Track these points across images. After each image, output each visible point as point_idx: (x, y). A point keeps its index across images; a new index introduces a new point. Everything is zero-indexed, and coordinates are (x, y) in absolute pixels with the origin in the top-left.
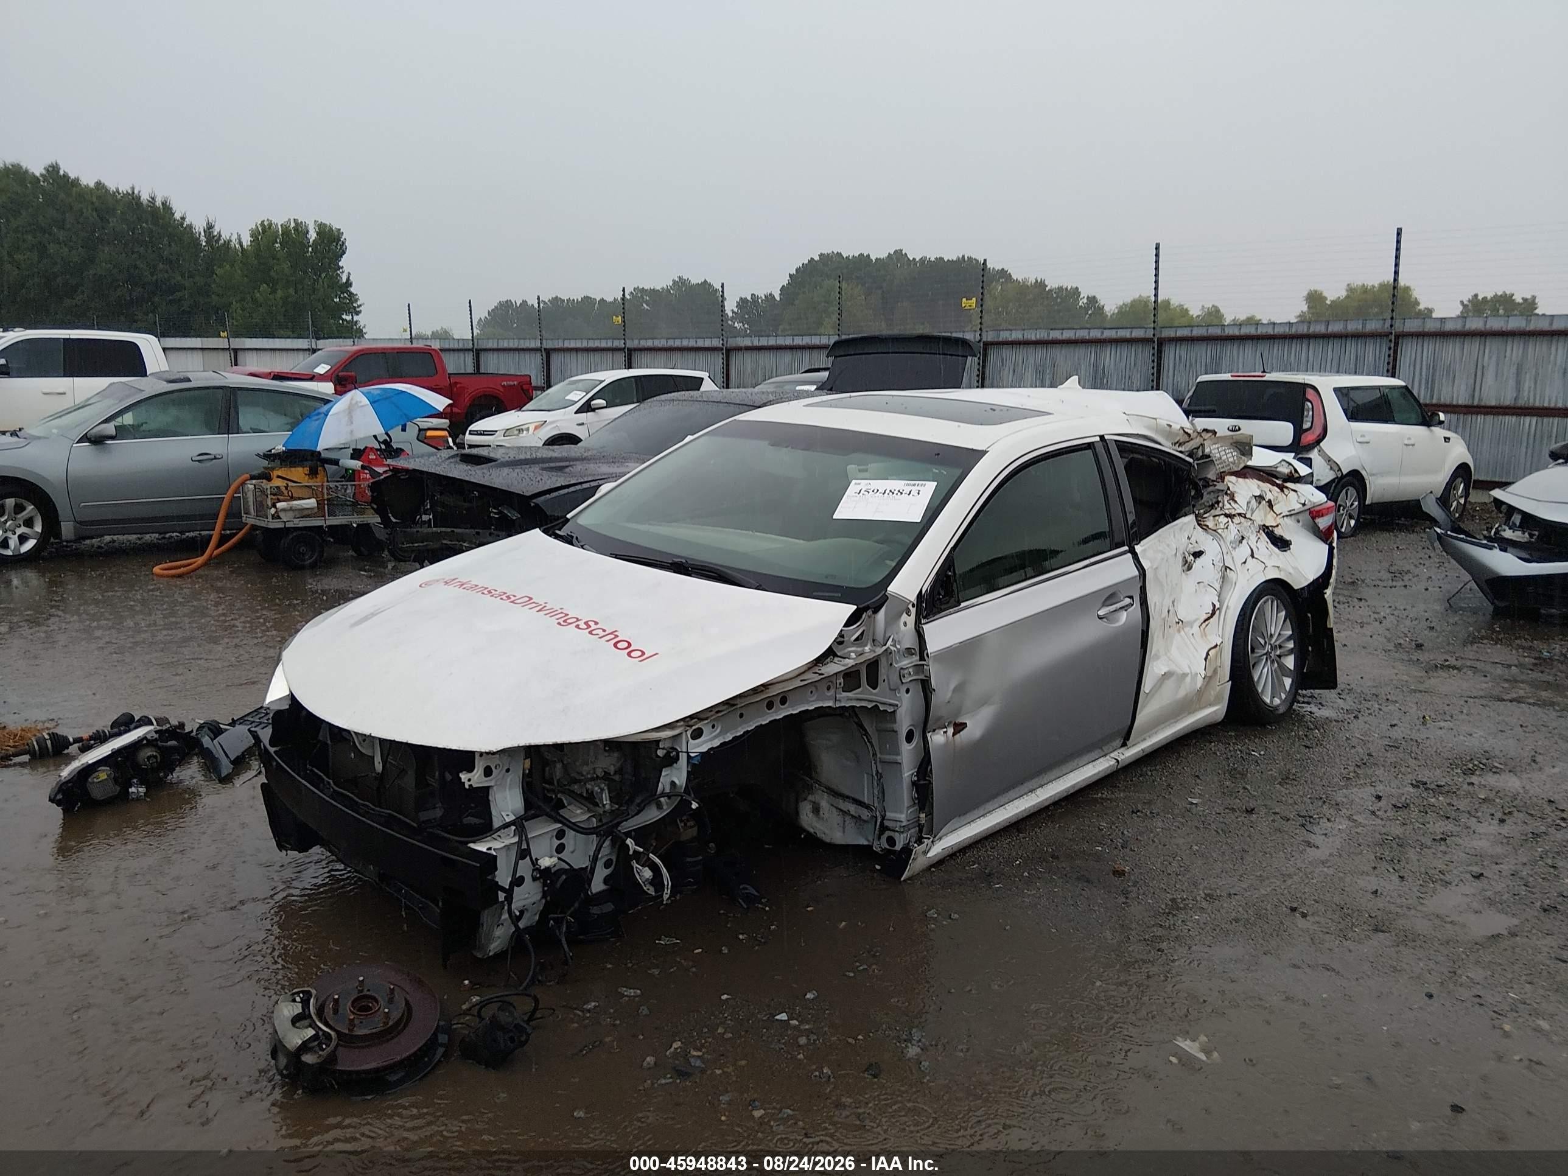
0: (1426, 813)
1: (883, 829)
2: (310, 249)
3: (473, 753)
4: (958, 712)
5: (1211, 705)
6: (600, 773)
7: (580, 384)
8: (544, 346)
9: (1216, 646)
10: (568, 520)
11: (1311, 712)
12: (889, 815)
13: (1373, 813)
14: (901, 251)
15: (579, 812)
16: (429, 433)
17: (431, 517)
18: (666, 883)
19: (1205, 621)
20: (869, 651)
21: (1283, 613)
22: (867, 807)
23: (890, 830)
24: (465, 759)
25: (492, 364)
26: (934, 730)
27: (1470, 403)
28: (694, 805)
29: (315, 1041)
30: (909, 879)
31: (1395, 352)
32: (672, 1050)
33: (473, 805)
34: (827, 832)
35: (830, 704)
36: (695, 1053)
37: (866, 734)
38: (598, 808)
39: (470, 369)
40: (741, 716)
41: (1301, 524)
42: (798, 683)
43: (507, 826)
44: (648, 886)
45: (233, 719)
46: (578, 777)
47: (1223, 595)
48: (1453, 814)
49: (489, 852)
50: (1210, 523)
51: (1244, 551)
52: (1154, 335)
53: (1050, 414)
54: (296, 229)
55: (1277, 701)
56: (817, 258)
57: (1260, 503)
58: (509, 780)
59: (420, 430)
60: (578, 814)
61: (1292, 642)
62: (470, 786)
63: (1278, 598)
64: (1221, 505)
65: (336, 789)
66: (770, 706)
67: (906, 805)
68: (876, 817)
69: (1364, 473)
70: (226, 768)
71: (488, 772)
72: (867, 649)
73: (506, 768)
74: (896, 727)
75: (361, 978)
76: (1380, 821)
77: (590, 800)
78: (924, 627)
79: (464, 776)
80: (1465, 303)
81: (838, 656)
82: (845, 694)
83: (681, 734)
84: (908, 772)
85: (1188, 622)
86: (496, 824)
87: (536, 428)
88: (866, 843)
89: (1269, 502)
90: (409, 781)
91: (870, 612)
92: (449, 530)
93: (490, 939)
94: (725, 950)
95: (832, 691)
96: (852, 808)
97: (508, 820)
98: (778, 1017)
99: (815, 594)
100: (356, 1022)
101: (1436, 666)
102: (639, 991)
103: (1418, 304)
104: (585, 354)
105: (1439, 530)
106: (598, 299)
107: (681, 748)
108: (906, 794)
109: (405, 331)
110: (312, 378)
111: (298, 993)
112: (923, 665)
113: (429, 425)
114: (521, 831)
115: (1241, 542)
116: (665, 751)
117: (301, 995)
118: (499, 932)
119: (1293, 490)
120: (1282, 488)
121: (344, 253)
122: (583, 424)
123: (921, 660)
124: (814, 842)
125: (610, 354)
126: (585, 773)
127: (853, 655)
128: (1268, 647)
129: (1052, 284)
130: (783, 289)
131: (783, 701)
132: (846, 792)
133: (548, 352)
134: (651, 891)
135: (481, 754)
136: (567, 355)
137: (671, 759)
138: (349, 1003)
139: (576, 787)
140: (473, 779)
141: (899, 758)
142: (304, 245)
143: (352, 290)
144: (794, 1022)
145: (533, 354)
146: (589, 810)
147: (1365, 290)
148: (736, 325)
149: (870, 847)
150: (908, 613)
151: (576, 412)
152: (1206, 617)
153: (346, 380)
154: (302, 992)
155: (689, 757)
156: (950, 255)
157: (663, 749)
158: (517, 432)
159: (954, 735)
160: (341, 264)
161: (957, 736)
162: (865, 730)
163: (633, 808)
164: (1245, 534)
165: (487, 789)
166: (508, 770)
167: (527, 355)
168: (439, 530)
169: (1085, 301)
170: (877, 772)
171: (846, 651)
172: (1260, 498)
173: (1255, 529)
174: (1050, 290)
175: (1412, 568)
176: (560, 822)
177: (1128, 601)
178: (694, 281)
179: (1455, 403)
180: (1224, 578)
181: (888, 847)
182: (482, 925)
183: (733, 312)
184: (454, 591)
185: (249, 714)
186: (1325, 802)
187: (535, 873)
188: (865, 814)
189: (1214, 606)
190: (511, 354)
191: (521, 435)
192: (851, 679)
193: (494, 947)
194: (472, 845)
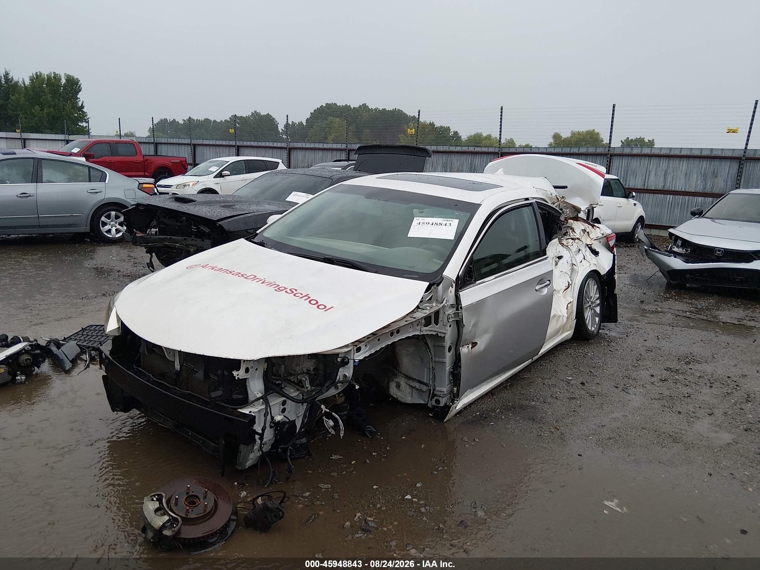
0: (676, 383)
1: (434, 395)
2: (62, 88)
3: (240, 360)
4: (474, 337)
5: (568, 331)
6: (305, 371)
7: (216, 163)
8: (193, 143)
9: (571, 302)
10: (257, 234)
11: (606, 334)
12: (437, 388)
13: (653, 383)
14: (366, 104)
15: (292, 391)
16: (144, 186)
17: (157, 230)
18: (341, 428)
19: (565, 290)
20: (435, 306)
21: (596, 286)
22: (426, 384)
23: (437, 396)
24: (236, 364)
25: (163, 151)
26: (463, 346)
27: (643, 188)
28: (357, 387)
29: (169, 522)
30: (448, 421)
31: (610, 163)
32: (357, 517)
33: (238, 388)
34: (403, 397)
35: (418, 333)
36: (370, 519)
37: (429, 348)
38: (303, 389)
39: (152, 153)
40: (379, 340)
41: (601, 244)
42: (403, 323)
43: (258, 399)
44: (331, 429)
45: (64, 338)
46: (293, 373)
47: (572, 277)
48: (688, 384)
49: (250, 414)
50: (564, 242)
51: (580, 257)
52: (499, 151)
53: (502, 187)
54: (55, 77)
55: (593, 329)
56: (324, 105)
57: (584, 233)
58: (257, 375)
59: (139, 184)
60: (293, 393)
61: (599, 300)
62: (238, 378)
63: (594, 279)
64: (568, 233)
65: (154, 379)
66: (392, 334)
67: (447, 383)
68: (430, 390)
69: (600, 219)
70: (68, 365)
71: (247, 370)
72: (434, 304)
73: (256, 368)
74: (444, 344)
75: (189, 486)
76: (657, 388)
77: (299, 384)
78: (460, 293)
79: (235, 373)
80: (623, 141)
81: (420, 309)
82: (425, 328)
83: (351, 350)
84: (448, 367)
85: (558, 290)
86: (251, 398)
87: (193, 185)
88: (423, 403)
89: (588, 232)
90: (200, 374)
91: (435, 286)
92: (169, 237)
93: (247, 460)
94: (368, 461)
95: (419, 327)
96: (417, 385)
97: (258, 396)
98: (406, 497)
99: (404, 276)
100: (190, 510)
101: (653, 312)
102: (330, 485)
103: (603, 141)
104: (214, 148)
105: (646, 247)
106: (213, 120)
107: (350, 357)
108: (446, 378)
109: (117, 132)
110: (71, 155)
111: (154, 496)
112: (458, 313)
113: (145, 181)
114: (267, 402)
115: (579, 252)
116: (341, 359)
117: (156, 497)
118: (252, 456)
119: (598, 227)
120: (593, 226)
121: (80, 91)
122: (218, 183)
123: (456, 310)
124: (396, 402)
125: (228, 148)
126: (297, 370)
127: (428, 308)
128: (590, 303)
129: (437, 124)
130: (307, 120)
131: (398, 332)
132: (416, 378)
133: (195, 146)
134: (333, 432)
135: (244, 361)
136: (205, 148)
137: (344, 363)
138: (184, 499)
139: (292, 378)
140: (240, 374)
141: (445, 360)
142: (59, 86)
143: (84, 110)
144: (415, 500)
145: (186, 147)
146: (298, 390)
147: (579, 133)
148: (284, 136)
149: (426, 405)
150: (452, 286)
151: (214, 177)
152: (565, 288)
153: (89, 157)
154: (157, 495)
155: (354, 362)
156: (389, 108)
157: (341, 357)
158: (183, 187)
159: (472, 348)
160: (78, 96)
161: (473, 349)
162: (428, 346)
163: (325, 388)
164: (581, 249)
165: (245, 380)
166: (256, 369)
167: (183, 147)
168: (163, 237)
169: (453, 133)
170: (432, 367)
171: (424, 306)
172: (584, 231)
173: (584, 245)
174: (437, 128)
175: (625, 264)
176: (285, 397)
177: (548, 282)
178: (262, 114)
179: (636, 188)
180: (572, 269)
181: (436, 405)
182: (241, 452)
183: (282, 130)
184: (207, 272)
185: (73, 335)
186: (629, 378)
187: (271, 424)
188: (425, 388)
189: (569, 283)
190: (174, 146)
191: (185, 188)
192: (427, 321)
193: (249, 464)
194: (240, 410)
